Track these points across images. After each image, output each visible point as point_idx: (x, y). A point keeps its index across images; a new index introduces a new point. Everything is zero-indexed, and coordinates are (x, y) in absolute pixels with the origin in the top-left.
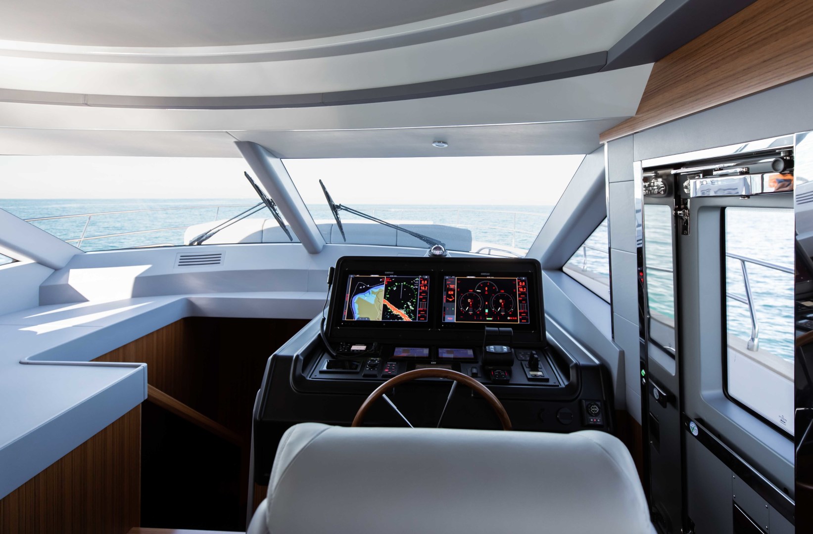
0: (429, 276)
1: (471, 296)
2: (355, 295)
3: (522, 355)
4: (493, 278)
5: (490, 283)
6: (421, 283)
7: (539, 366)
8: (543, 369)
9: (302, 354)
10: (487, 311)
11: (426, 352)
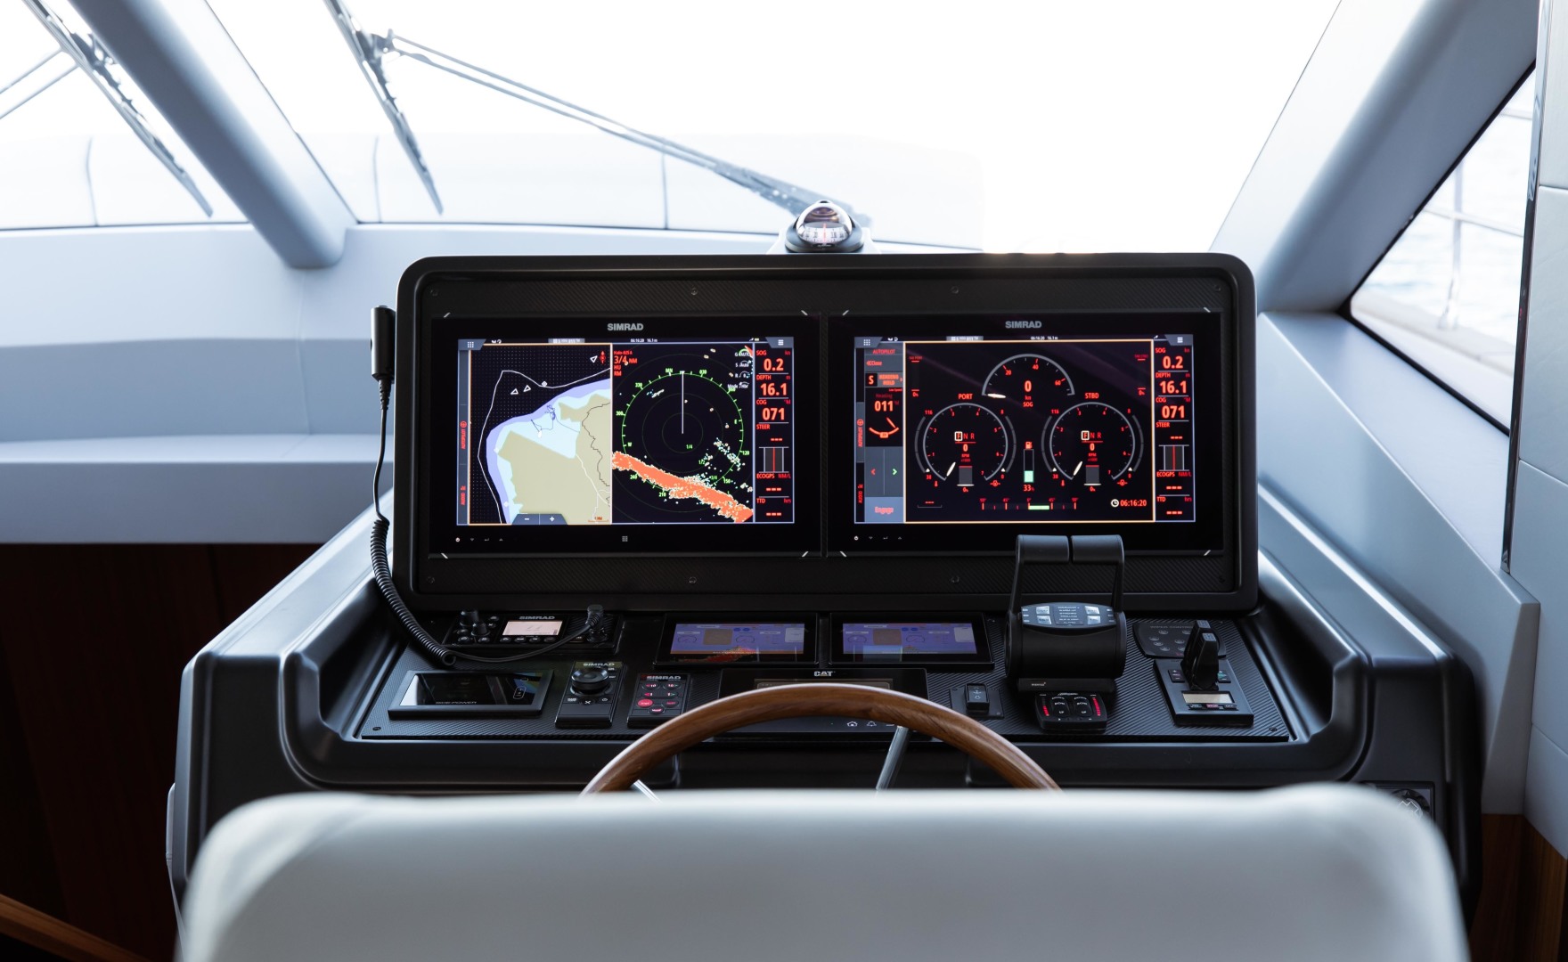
0: (791, 340)
1: (964, 419)
2: (493, 424)
3: (1162, 639)
4: (1056, 340)
5: (1041, 362)
6: (760, 369)
7: (1221, 675)
8: (1236, 686)
9: (312, 650)
10: (1029, 476)
11: (792, 637)
